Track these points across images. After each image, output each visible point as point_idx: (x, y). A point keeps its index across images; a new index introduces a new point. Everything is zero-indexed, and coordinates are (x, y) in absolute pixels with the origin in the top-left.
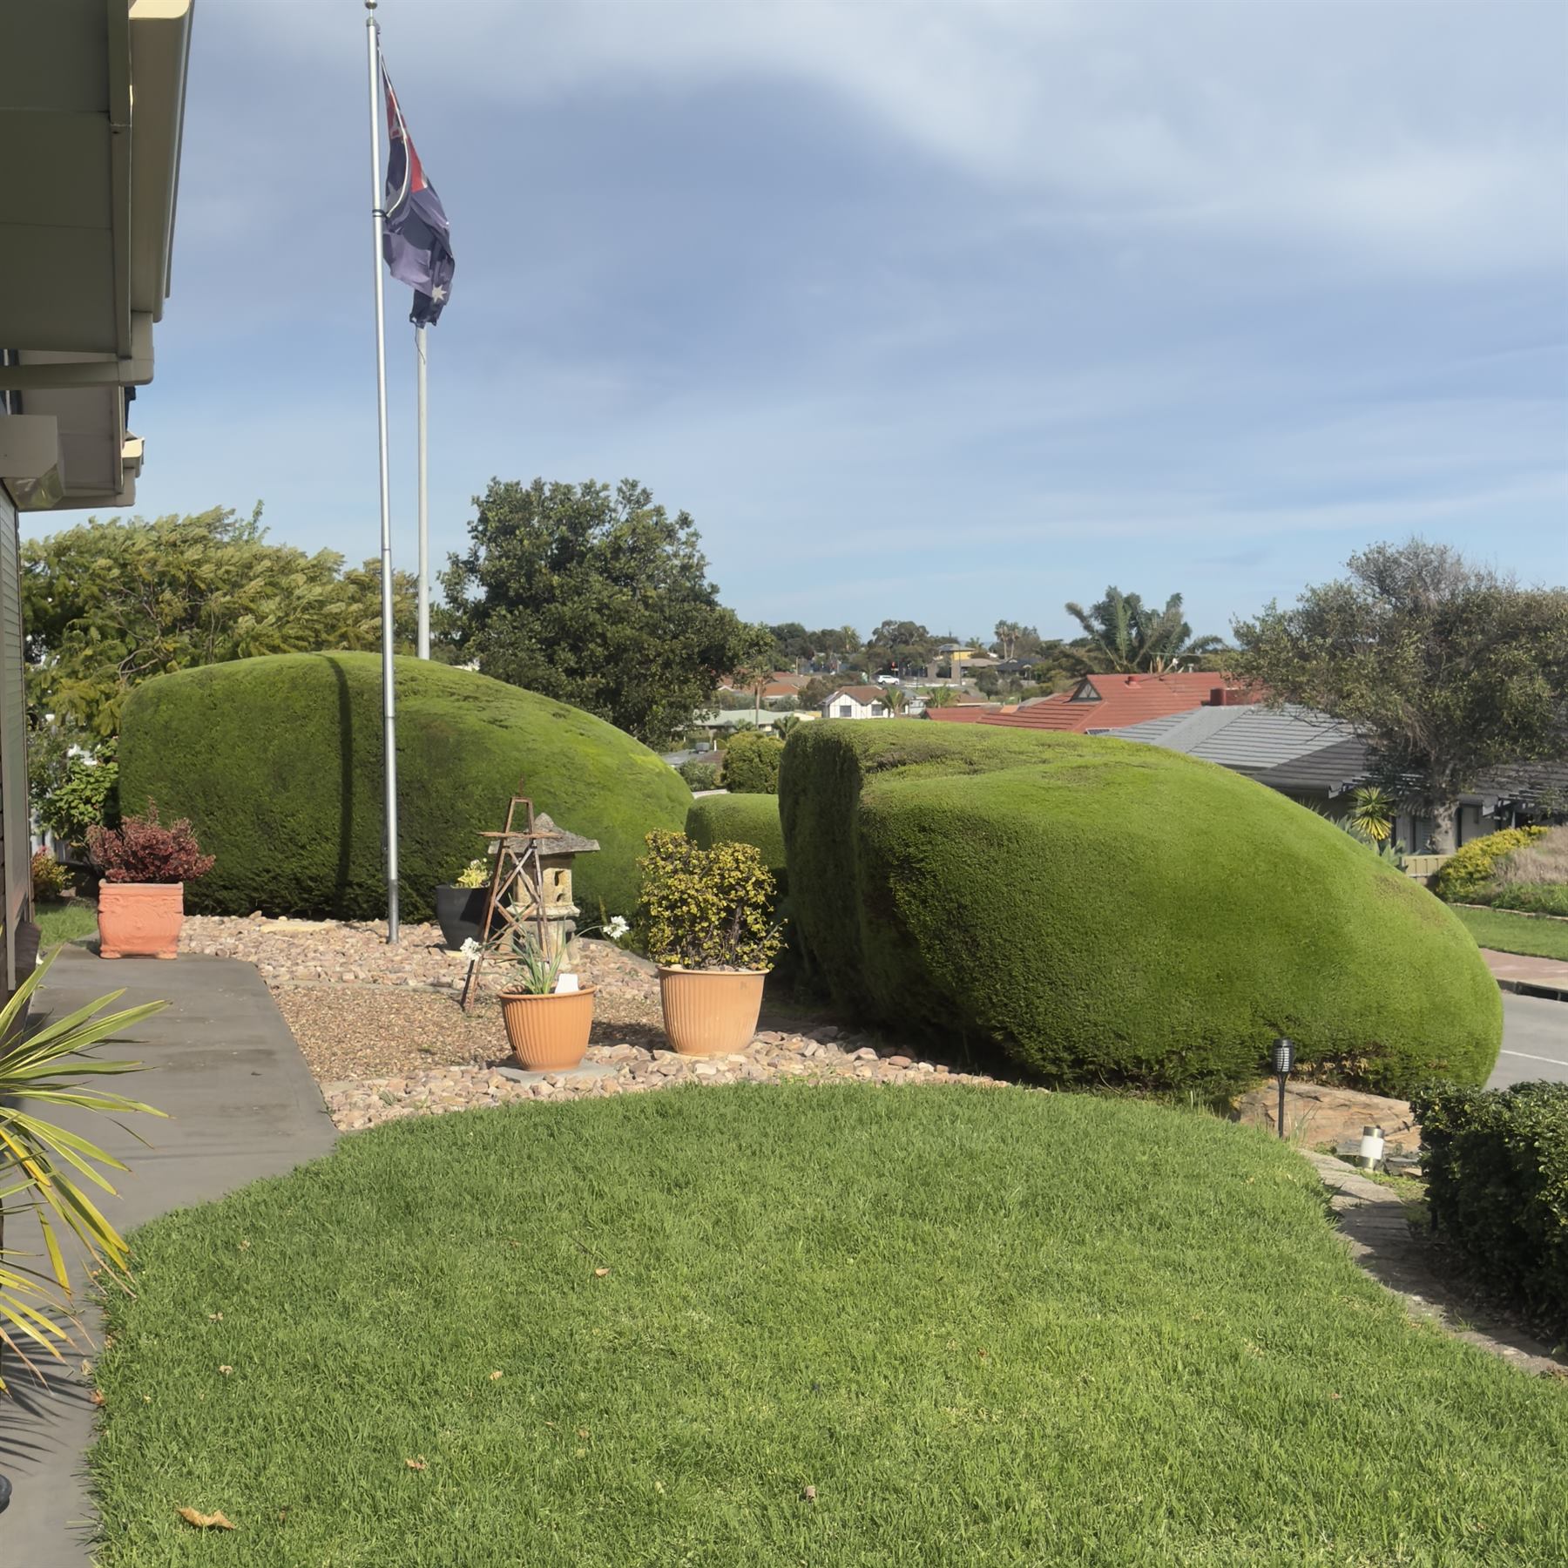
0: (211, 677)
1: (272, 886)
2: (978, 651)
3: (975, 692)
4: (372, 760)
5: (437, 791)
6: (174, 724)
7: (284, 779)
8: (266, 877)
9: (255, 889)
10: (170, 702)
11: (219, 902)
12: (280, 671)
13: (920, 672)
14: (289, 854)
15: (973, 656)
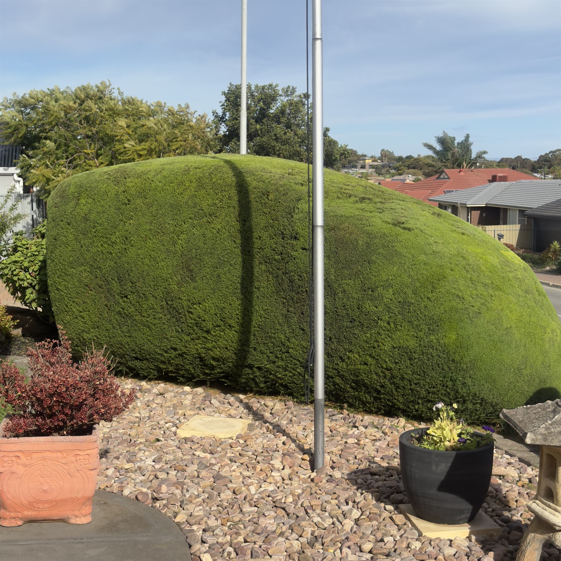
0: (125, 175)
1: (179, 361)
2: (374, 159)
3: (374, 174)
4: (277, 257)
5: (344, 291)
6: (93, 217)
7: (191, 271)
8: (174, 354)
9: (163, 362)
10: (89, 197)
11: (131, 369)
12: (187, 171)
13: (355, 167)
14: (194, 336)
15: (373, 161)
